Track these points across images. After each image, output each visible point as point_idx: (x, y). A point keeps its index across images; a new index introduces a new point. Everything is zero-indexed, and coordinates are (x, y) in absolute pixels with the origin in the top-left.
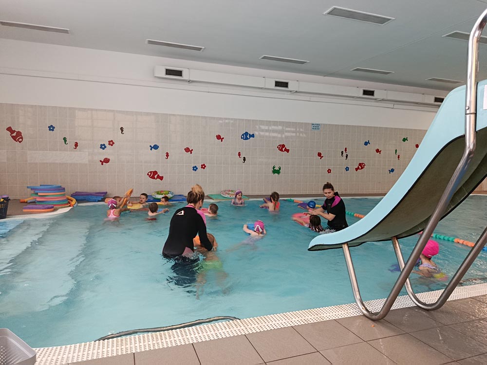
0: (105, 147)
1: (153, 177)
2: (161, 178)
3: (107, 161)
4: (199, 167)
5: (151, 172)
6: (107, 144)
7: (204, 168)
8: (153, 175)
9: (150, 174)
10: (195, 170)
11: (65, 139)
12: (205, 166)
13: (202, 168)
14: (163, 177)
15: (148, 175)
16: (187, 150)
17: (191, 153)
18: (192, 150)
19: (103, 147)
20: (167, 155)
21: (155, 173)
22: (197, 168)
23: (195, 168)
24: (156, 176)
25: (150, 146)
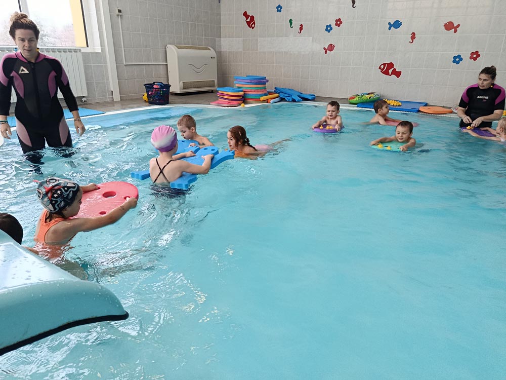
0: (331, 29)
1: (386, 73)
2: (398, 74)
3: (331, 48)
4: (466, 56)
5: (384, 64)
6: (333, 26)
7: (475, 59)
8: (388, 69)
9: (382, 67)
10: (458, 63)
11: (291, 21)
12: (478, 56)
13: (471, 58)
14: (401, 72)
15: (380, 68)
16: (449, 26)
17: (455, 31)
18: (459, 26)
19: (329, 29)
20: (413, 36)
21: (391, 65)
22: (461, 59)
23: (457, 59)
24: (390, 71)
25: (389, 23)
